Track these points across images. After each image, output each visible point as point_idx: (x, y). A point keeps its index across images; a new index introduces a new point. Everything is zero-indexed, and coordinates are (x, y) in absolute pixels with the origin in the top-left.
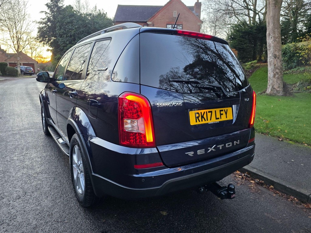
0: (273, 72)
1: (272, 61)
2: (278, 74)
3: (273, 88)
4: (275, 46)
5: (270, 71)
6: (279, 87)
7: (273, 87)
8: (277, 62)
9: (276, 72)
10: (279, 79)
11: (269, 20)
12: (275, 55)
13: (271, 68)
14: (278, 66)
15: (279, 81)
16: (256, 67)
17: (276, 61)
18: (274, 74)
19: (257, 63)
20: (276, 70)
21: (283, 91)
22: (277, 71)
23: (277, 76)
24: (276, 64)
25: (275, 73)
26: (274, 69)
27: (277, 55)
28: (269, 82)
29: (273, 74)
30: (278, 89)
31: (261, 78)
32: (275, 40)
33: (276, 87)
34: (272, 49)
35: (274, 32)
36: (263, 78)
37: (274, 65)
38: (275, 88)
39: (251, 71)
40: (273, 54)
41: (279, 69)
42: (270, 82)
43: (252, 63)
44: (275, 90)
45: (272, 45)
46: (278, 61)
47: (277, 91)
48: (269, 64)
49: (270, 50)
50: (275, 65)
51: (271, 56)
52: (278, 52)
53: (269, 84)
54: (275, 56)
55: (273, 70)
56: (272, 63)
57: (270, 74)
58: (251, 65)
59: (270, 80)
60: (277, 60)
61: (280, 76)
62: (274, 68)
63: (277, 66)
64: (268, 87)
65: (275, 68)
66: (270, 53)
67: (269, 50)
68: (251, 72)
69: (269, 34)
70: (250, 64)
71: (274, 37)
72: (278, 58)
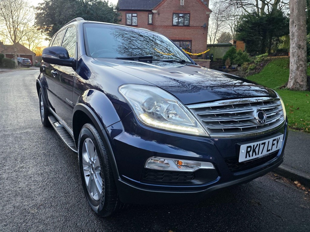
0: (297, 65)
1: (295, 51)
2: (302, 67)
3: (296, 82)
4: (299, 36)
5: (293, 63)
6: (302, 81)
7: (295, 81)
8: (301, 53)
9: (300, 64)
10: (302, 72)
11: (293, 6)
12: (300, 45)
13: (294, 60)
14: (302, 57)
15: (303, 75)
16: (267, 60)
17: (300, 52)
18: (298, 66)
19: (268, 56)
20: (300, 62)
21: (307, 86)
22: (301, 63)
23: (301, 68)
24: (300, 55)
25: (298, 65)
26: (297, 61)
27: (302, 45)
28: (290, 75)
29: (297, 66)
30: (302, 83)
31: (274, 72)
32: (299, 29)
33: (299, 80)
34: (296, 39)
35: (299, 20)
36: (277, 72)
37: (297, 56)
38: (299, 82)
40: (297, 44)
41: (303, 61)
42: (292, 75)
43: (263, 56)
44: (298, 84)
45: (296, 34)
46: (303, 52)
47: (300, 85)
48: (292, 55)
49: (294, 40)
50: (299, 56)
51: (294, 46)
52: (303, 42)
53: (292, 77)
54: (299, 47)
55: (296, 62)
56: (296, 54)
57: (293, 66)
58: (262, 58)
59: (293, 73)
60: (301, 51)
61: (305, 69)
62: (298, 60)
63: (301, 57)
64: (290, 80)
65: (299, 59)
66: (293, 43)
67: (292, 39)
68: (263, 66)
69: (293, 22)
70: (261, 57)
71: (298, 25)
72: (303, 49)
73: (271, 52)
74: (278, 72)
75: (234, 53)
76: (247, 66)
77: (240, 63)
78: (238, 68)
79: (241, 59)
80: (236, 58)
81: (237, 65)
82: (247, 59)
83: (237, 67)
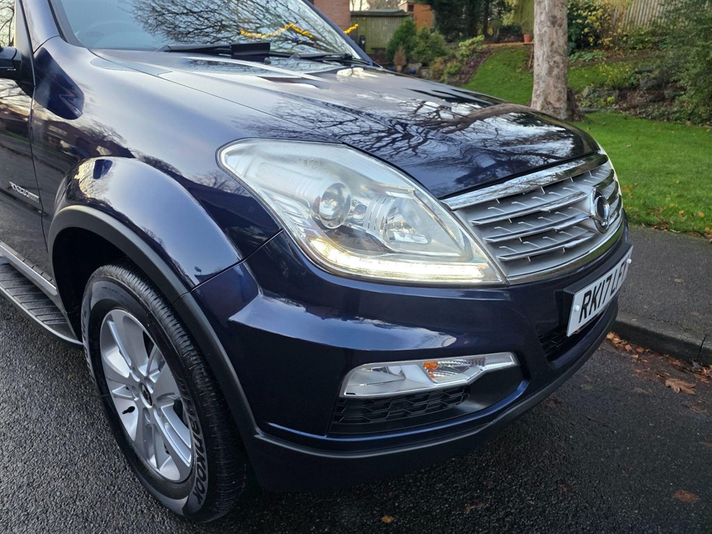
0: (549, 62)
1: (545, 32)
2: (558, 67)
3: (547, 102)
5: (541, 59)
6: (559, 100)
7: (545, 99)
8: (557, 35)
9: (555, 62)
10: (559, 79)
12: (554, 17)
13: (542, 52)
14: (559, 46)
15: (559, 86)
16: (481, 53)
17: (555, 34)
18: (550, 65)
19: (483, 42)
20: (554, 57)
21: (567, 110)
22: (557, 58)
23: (556, 71)
24: (554, 40)
25: (552, 63)
26: (550, 54)
27: (558, 17)
28: (535, 87)
29: (548, 66)
30: (557, 105)
31: (499, 80)
33: (552, 99)
36: (504, 79)
37: (550, 43)
38: (552, 101)
39: (472, 63)
40: (550, 15)
41: (560, 55)
42: (538, 88)
43: (473, 43)
44: (550, 106)
46: (561, 32)
47: (554, 108)
48: (539, 41)
49: (543, 4)
50: (553, 44)
51: (542, 19)
52: (561, 11)
53: (538, 92)
54: (554, 21)
55: (548, 57)
56: (546, 39)
57: (540, 66)
58: (472, 47)
59: (541, 83)
60: (556, 32)
61: (563, 72)
62: (551, 51)
63: (556, 45)
64: (534, 99)
65: (554, 52)
66: (541, 13)
68: (474, 66)
70: (470, 45)
72: (560, 26)
73: (489, 33)
74: (506, 79)
75: (412, 35)
76: (442, 67)
77: (425, 58)
78: (423, 70)
79: (428, 48)
80: (416, 47)
81: (420, 65)
82: (440, 49)
83: (420, 69)
